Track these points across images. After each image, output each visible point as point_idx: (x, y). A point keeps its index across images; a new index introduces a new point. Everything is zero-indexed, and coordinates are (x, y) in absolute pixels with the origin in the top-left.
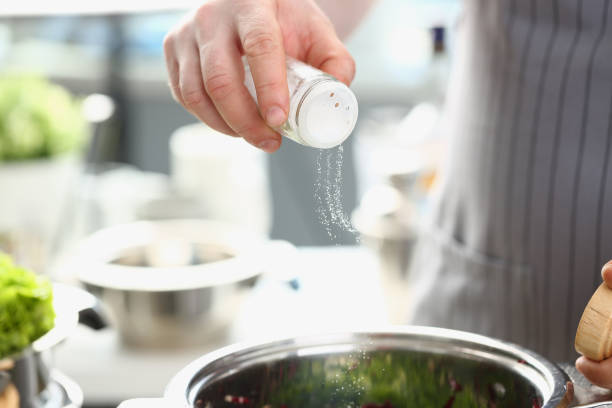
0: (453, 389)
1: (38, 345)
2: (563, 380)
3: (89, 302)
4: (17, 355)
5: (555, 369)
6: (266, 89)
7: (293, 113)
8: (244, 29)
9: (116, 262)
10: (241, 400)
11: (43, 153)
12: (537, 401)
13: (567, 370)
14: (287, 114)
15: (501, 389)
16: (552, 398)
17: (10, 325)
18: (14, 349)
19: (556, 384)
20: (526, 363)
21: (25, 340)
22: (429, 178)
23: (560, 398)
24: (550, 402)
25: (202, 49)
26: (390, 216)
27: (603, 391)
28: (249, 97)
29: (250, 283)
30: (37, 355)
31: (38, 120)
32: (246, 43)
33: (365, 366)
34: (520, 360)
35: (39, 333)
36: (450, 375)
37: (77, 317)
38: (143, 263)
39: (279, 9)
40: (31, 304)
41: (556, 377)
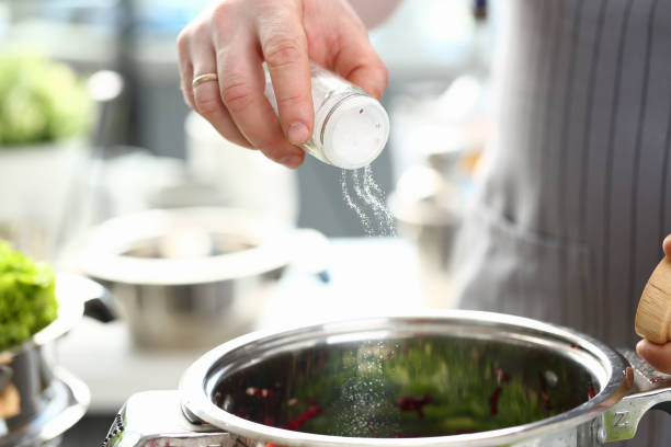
0: (499, 378)
1: (39, 338)
2: (621, 364)
3: (97, 292)
4: (17, 349)
5: (612, 353)
6: (288, 103)
7: (317, 130)
8: (266, 35)
9: (128, 254)
10: (265, 393)
11: (45, 137)
12: (592, 389)
13: (627, 354)
14: (311, 129)
15: (552, 377)
16: (610, 384)
17: (8, 315)
18: (12, 342)
19: (614, 369)
20: (581, 348)
21: (25, 332)
22: (473, 158)
23: (618, 384)
24: (607, 387)
25: (219, 53)
26: (429, 200)
27: (665, 376)
28: (270, 109)
29: (275, 275)
30: (38, 348)
31: (40, 100)
32: (267, 50)
33: (402, 357)
34: (574, 345)
35: (41, 324)
36: (496, 364)
37: (82, 308)
38: (156, 254)
39: (304, 11)
40: (32, 292)
41: (614, 362)
